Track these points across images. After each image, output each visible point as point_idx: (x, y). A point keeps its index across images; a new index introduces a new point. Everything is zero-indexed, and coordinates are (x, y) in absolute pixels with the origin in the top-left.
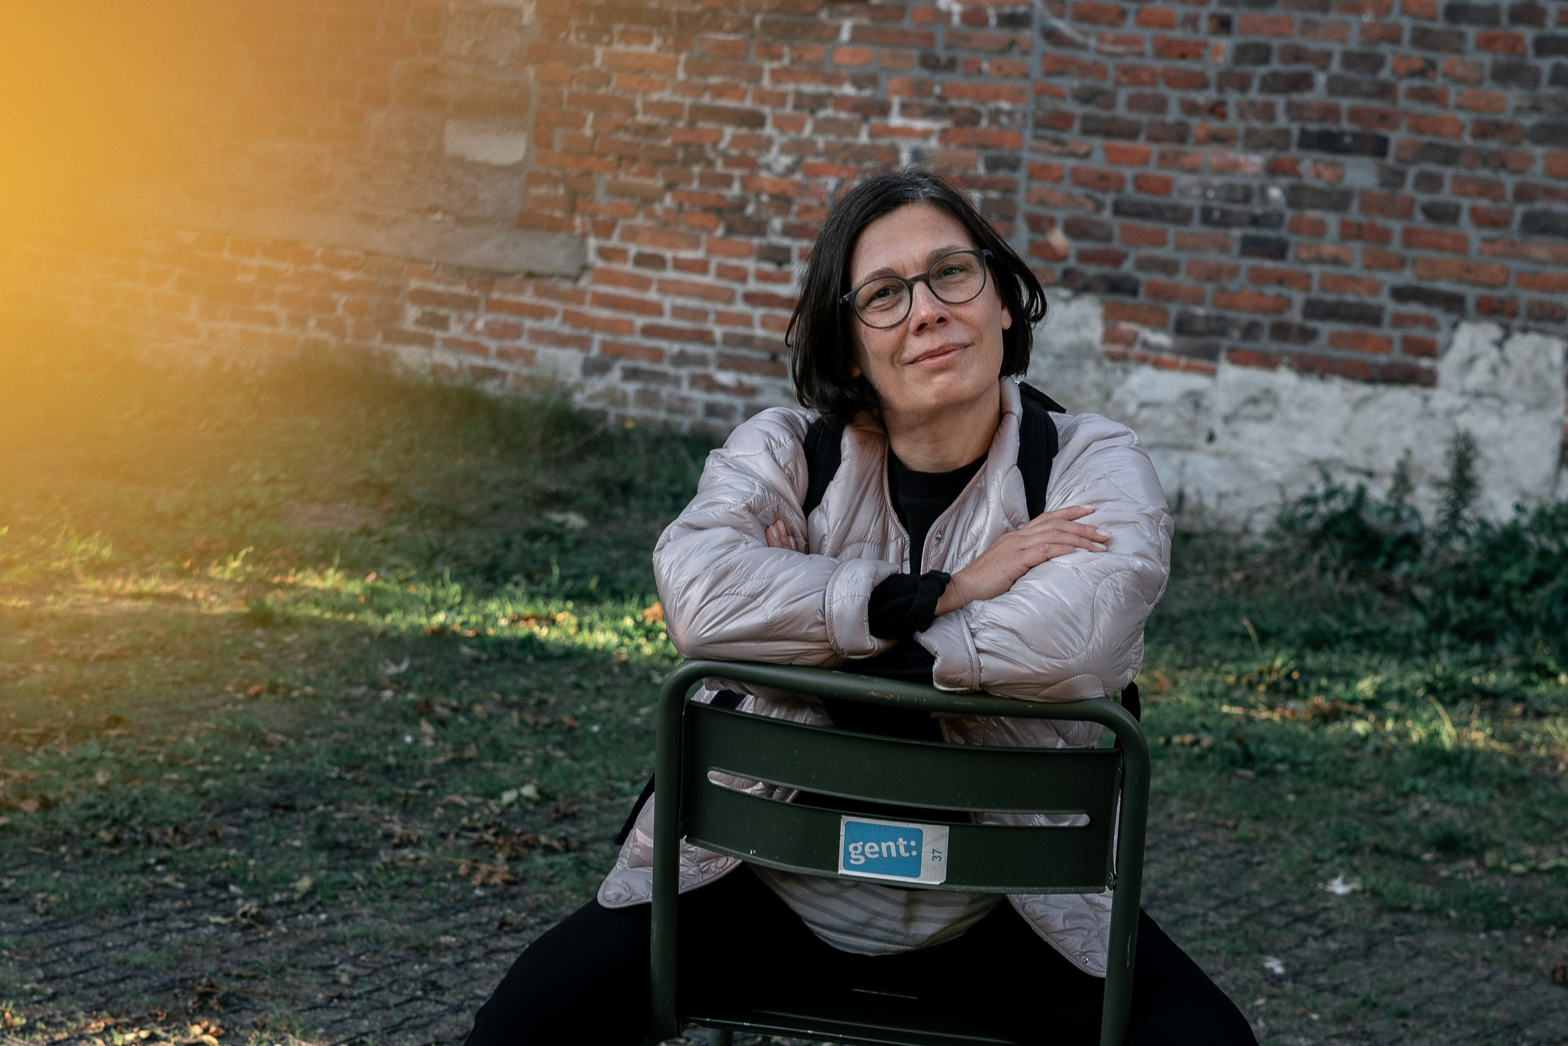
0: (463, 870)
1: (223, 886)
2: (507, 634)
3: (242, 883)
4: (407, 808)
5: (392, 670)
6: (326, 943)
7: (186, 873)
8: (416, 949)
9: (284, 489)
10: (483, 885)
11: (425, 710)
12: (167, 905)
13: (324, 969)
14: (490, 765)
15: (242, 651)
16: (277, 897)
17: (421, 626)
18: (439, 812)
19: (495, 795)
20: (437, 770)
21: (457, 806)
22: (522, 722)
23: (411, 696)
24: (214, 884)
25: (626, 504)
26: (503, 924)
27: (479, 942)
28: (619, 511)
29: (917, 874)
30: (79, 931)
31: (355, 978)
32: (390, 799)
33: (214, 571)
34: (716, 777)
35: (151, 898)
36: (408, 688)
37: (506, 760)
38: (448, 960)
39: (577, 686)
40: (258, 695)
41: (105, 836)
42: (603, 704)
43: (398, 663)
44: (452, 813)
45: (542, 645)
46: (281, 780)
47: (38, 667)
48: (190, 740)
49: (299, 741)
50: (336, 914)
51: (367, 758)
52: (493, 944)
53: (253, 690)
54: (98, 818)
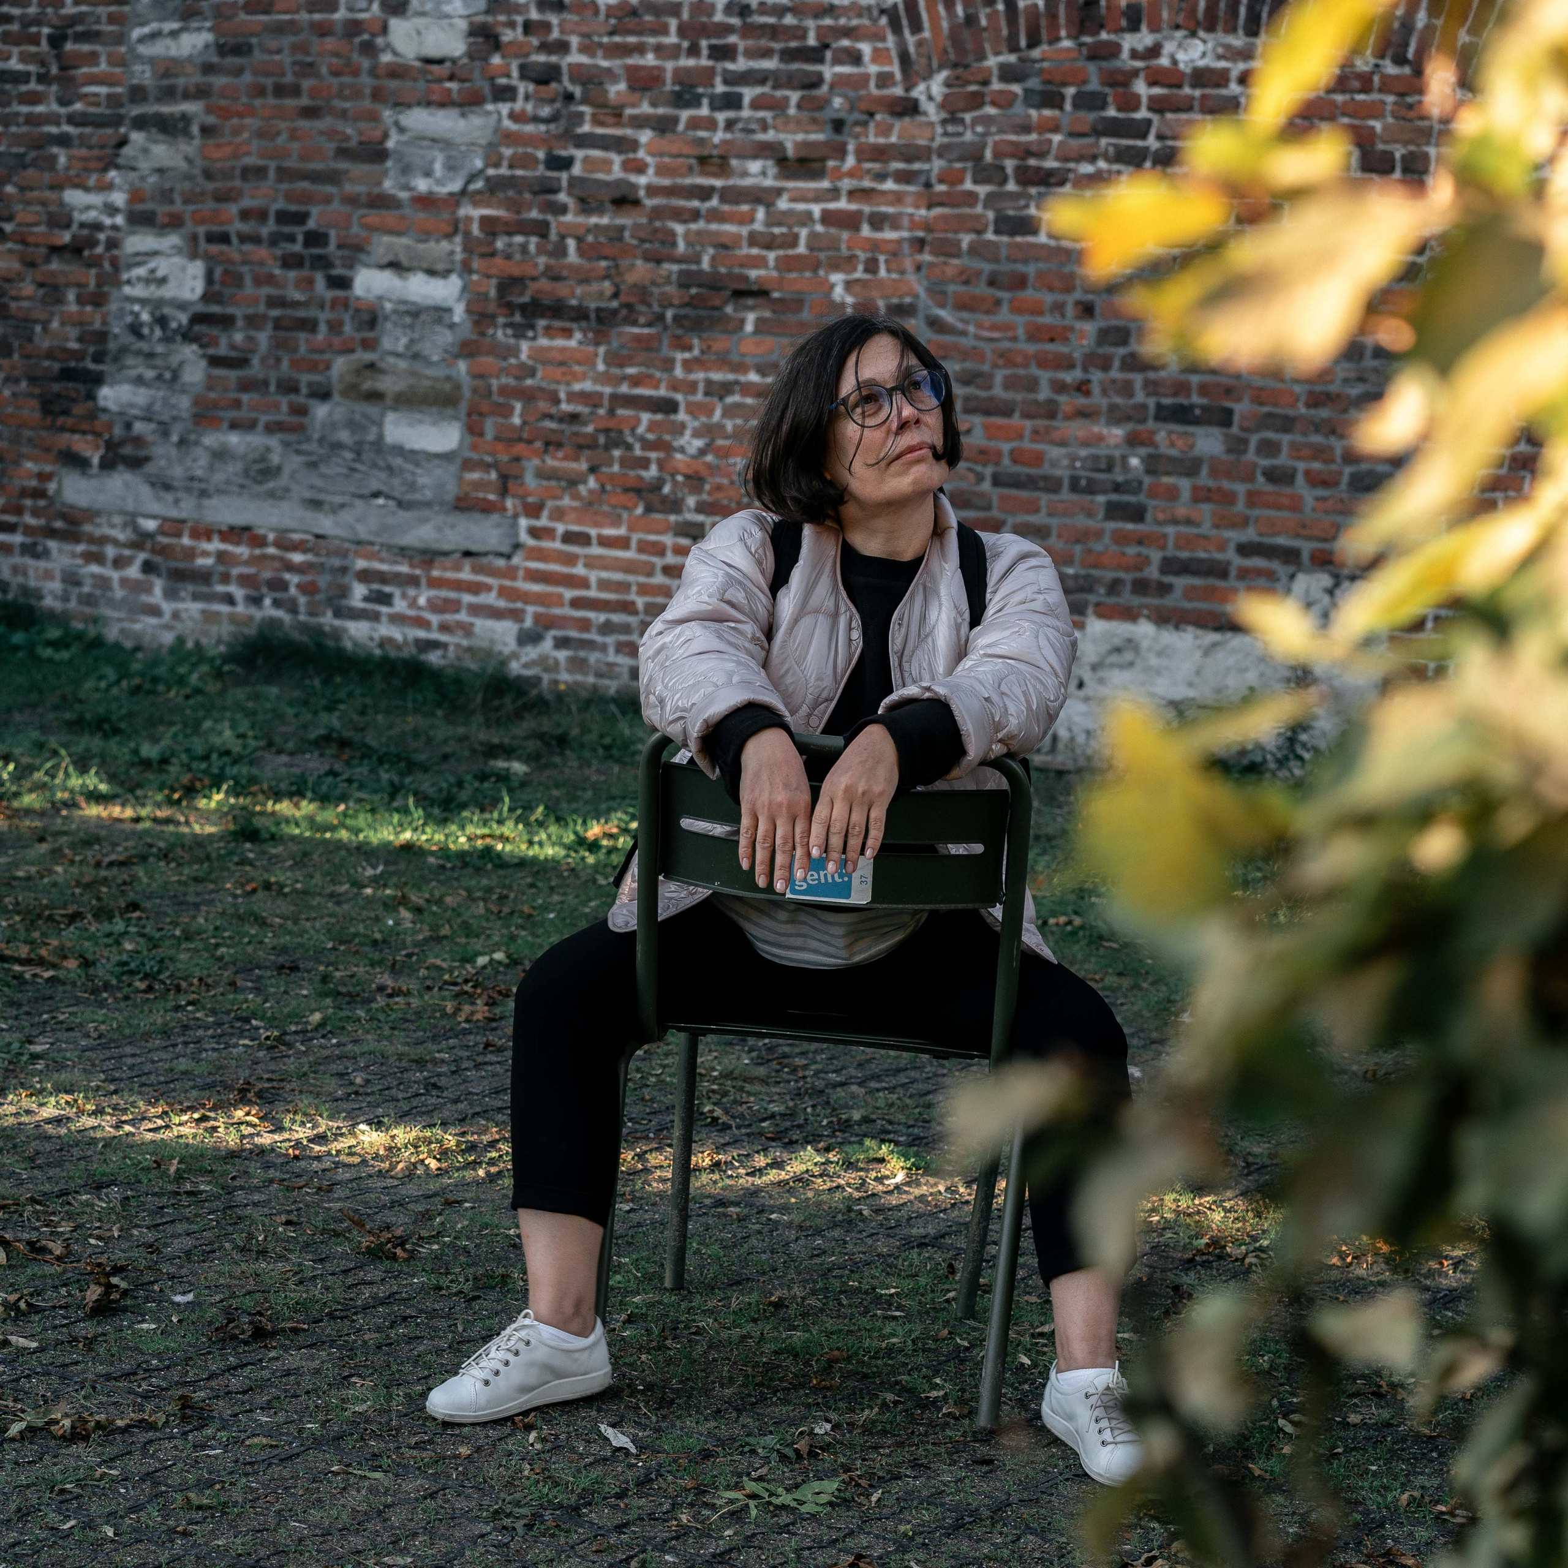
0: (449, 1009)
1: (247, 1020)
2: (466, 847)
3: (262, 1018)
4: (395, 969)
5: (370, 872)
6: (339, 1058)
7: (213, 1012)
8: (416, 1062)
9: (253, 743)
10: (467, 1021)
11: (403, 901)
12: (200, 1033)
13: (341, 1075)
14: (463, 940)
15: (236, 859)
16: (293, 1028)
17: (390, 843)
18: (423, 972)
19: (470, 960)
20: (416, 944)
21: (439, 968)
22: (487, 910)
23: (388, 892)
24: (238, 1019)
25: (562, 754)
26: (487, 1045)
27: (469, 1058)
28: (557, 759)
29: (848, 896)
30: (128, 1050)
31: (368, 1081)
32: (380, 963)
33: (202, 803)
34: (688, 823)
35: (186, 1027)
36: (385, 886)
37: (477, 936)
38: (444, 1069)
39: (532, 885)
40: (254, 891)
41: (141, 985)
42: (556, 898)
43: (374, 867)
44: (434, 974)
45: (499, 855)
46: (284, 950)
47: (59, 869)
48: (201, 920)
49: (296, 922)
50: (344, 1040)
51: (356, 935)
52: (480, 1059)
53: (249, 888)
54: (132, 973)
